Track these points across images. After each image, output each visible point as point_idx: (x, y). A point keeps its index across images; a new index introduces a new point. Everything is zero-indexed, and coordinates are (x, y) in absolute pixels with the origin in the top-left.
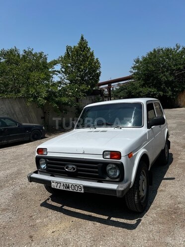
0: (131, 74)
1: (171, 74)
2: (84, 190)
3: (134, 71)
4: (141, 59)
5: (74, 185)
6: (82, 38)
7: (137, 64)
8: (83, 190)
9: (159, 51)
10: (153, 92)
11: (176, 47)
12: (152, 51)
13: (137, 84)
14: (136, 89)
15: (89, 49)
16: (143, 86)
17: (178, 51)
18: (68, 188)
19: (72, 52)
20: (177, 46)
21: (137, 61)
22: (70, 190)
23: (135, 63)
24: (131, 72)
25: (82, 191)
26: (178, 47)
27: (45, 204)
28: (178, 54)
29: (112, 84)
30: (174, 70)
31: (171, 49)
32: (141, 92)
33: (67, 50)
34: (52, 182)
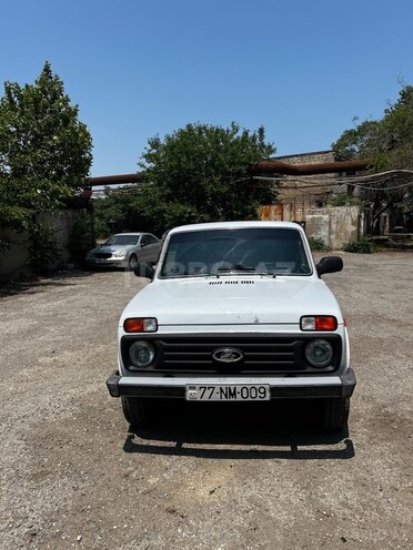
0: (141, 170)
1: (222, 180)
2: (272, 395)
3: (148, 165)
4: (163, 141)
5: (249, 387)
6: (47, 70)
7: (155, 151)
8: (268, 394)
9: (200, 129)
10: (190, 213)
11: (231, 129)
12: (184, 128)
13: (155, 193)
14: (154, 204)
15: (66, 101)
16: (169, 198)
17: (235, 137)
18: (234, 394)
19: (21, 98)
20: (233, 126)
21: (155, 144)
22: (239, 398)
23: (149, 147)
24: (142, 166)
25: (268, 398)
26: (236, 129)
27: (130, 447)
28: (236, 142)
29: (94, 188)
30: (229, 174)
31: (223, 130)
32: (164, 211)
33: (8, 92)
34: (190, 388)
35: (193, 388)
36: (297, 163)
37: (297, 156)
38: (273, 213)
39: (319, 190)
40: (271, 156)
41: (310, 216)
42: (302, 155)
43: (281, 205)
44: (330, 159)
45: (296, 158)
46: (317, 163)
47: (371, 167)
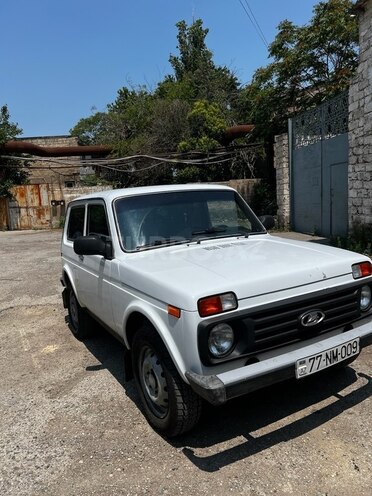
5: (346, 345)
8: (358, 347)
18: (335, 358)
22: (340, 359)
25: (358, 352)
34: (301, 363)
35: (303, 363)
36: (41, 144)
37: (40, 138)
38: (29, 193)
39: (65, 171)
40: (17, 136)
41: (69, 196)
42: (46, 138)
43: (37, 185)
44: (73, 143)
45: (39, 141)
46: (61, 146)
47: (115, 152)
